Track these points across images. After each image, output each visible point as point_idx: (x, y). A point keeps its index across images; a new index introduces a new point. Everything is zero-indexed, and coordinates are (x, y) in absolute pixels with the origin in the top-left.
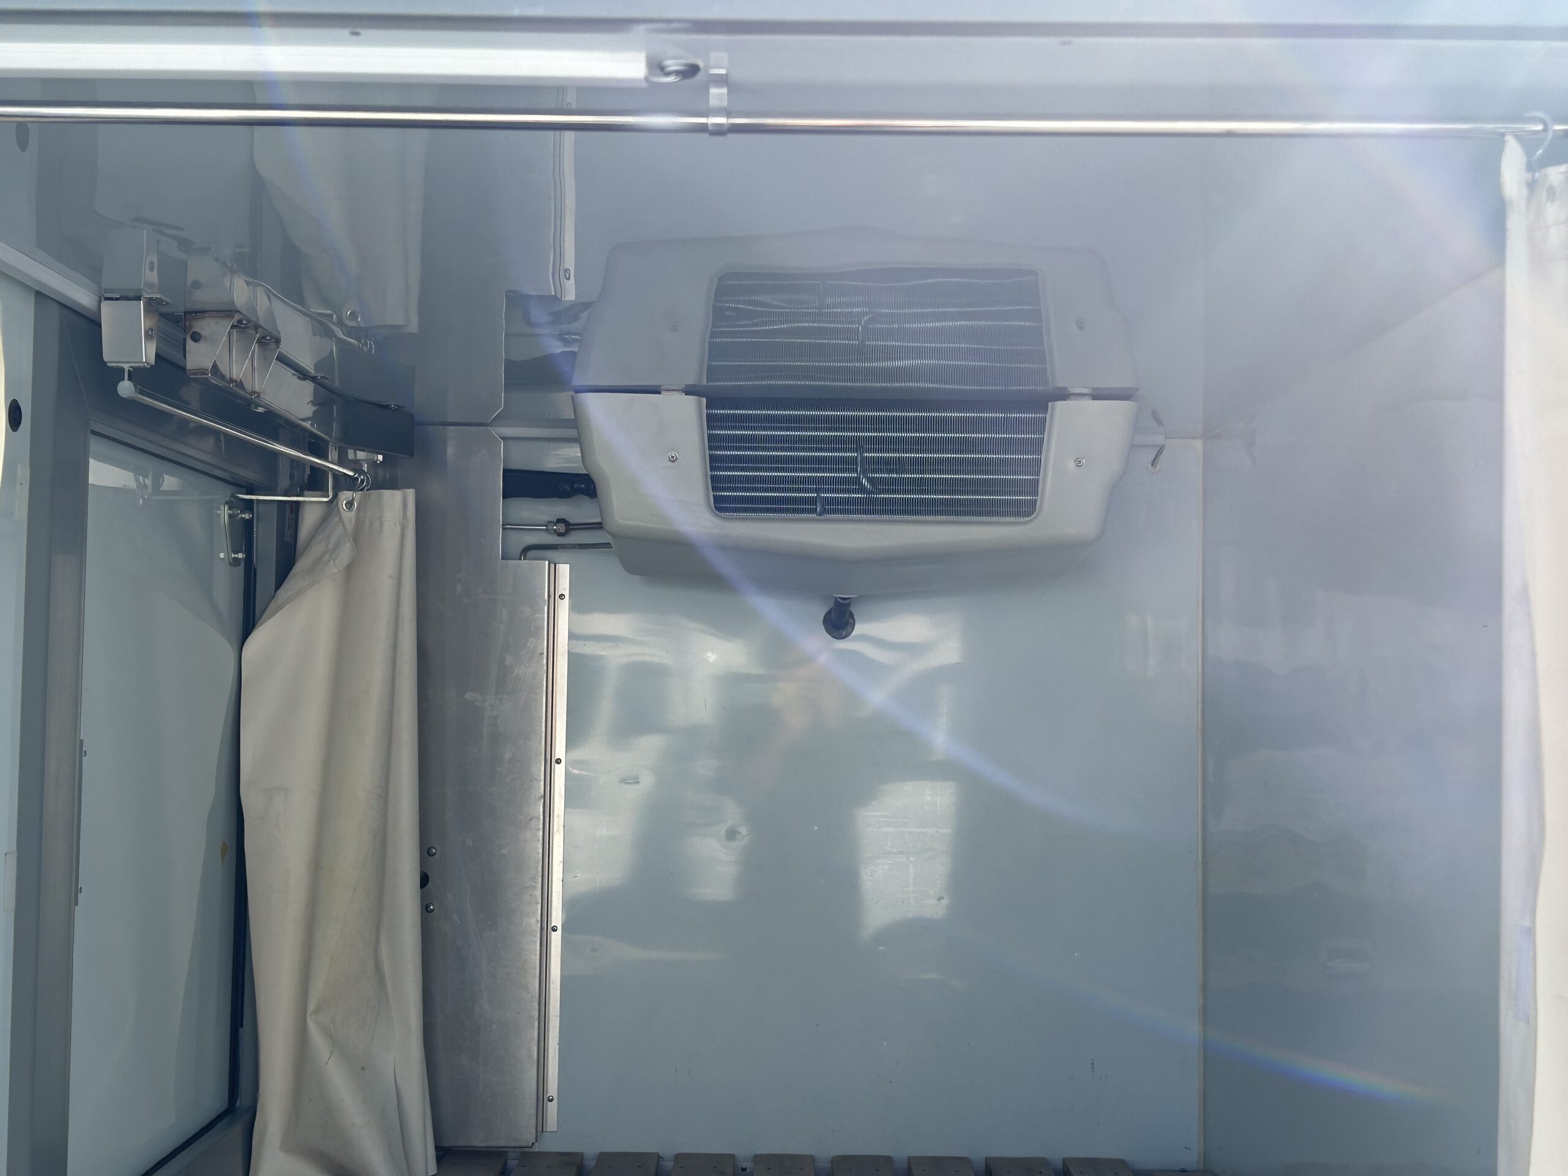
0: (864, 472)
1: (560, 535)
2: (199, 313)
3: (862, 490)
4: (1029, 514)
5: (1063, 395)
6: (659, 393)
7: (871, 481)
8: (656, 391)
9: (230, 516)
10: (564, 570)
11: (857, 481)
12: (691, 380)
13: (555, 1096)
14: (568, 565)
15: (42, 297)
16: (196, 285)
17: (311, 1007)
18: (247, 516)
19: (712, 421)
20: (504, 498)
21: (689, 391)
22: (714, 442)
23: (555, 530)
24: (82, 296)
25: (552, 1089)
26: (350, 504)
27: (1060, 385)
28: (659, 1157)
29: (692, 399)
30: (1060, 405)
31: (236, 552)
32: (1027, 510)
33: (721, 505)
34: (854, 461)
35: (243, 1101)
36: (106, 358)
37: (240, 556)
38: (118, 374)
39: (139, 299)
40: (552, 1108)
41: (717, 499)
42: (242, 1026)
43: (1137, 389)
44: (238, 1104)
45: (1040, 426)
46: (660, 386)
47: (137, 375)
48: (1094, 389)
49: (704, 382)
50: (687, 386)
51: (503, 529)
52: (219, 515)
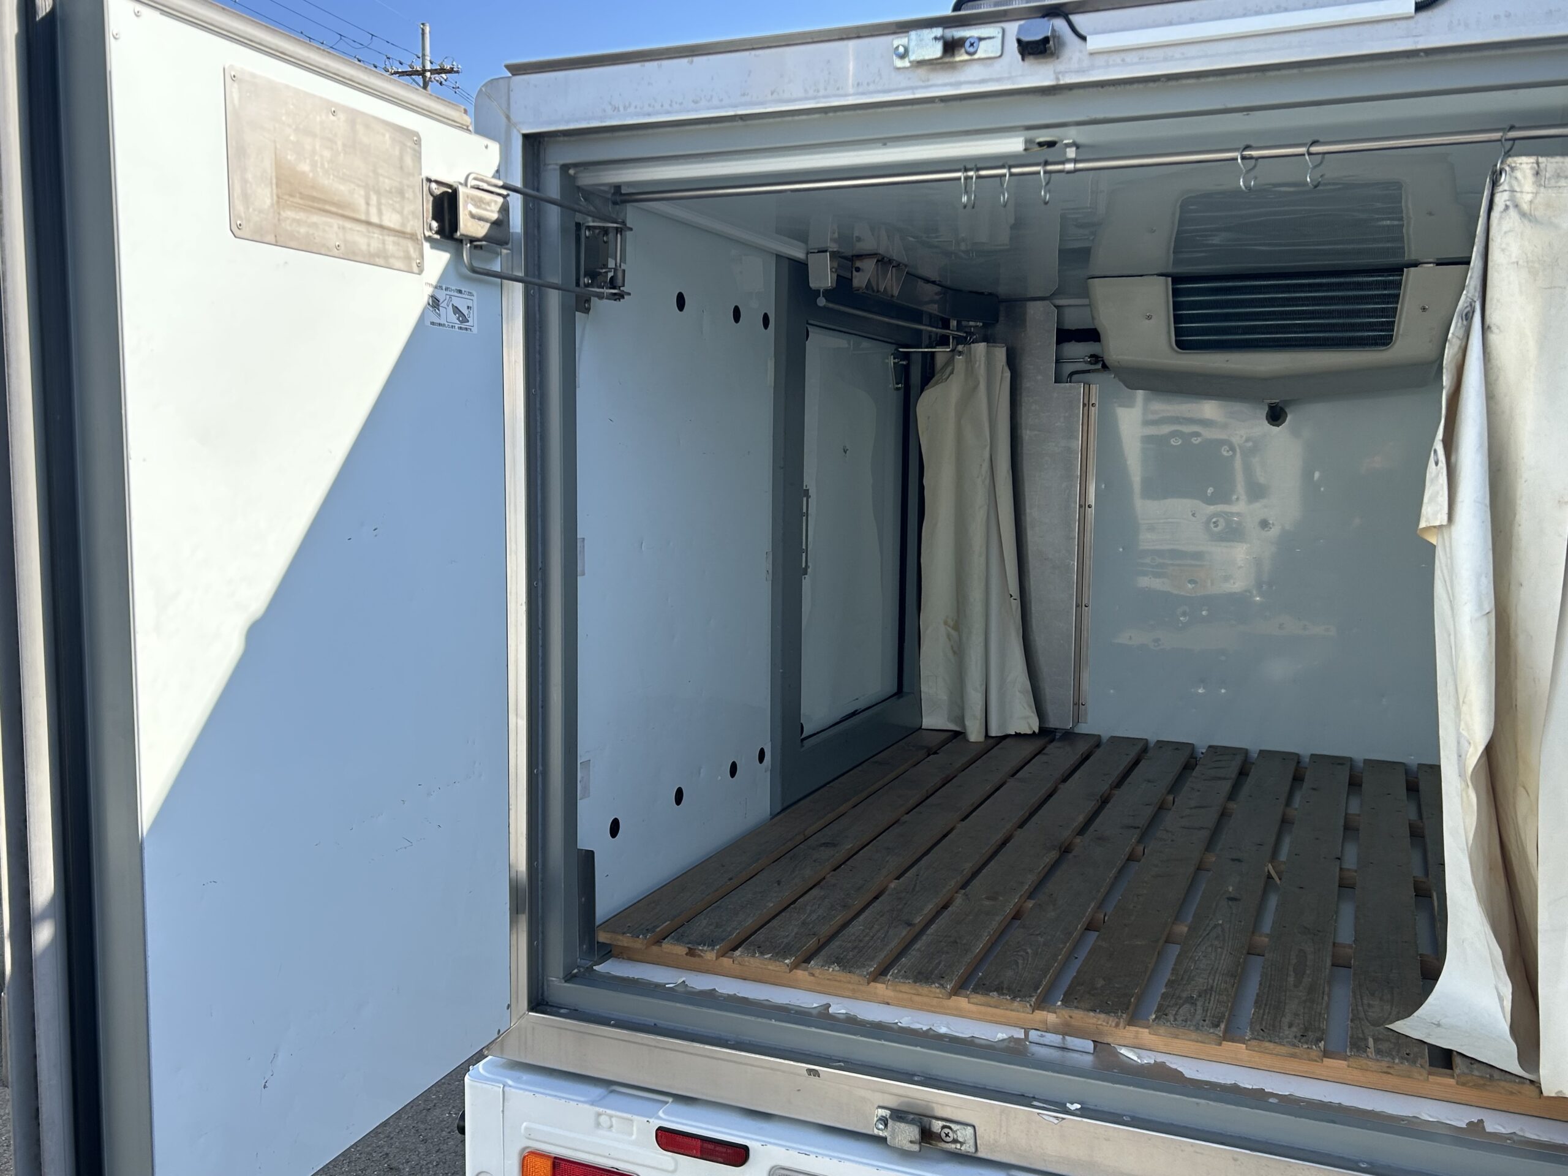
1: (1091, 364)
2: (860, 257)
4: (1387, 344)
5: (1414, 264)
6: (1141, 277)
9: (894, 363)
10: (1095, 388)
12: (1162, 268)
14: (1097, 383)
15: (779, 257)
16: (859, 239)
18: (904, 363)
19: (1176, 293)
20: (1056, 344)
21: (1161, 275)
22: (1177, 305)
23: (1088, 361)
24: (800, 255)
26: (962, 352)
27: (1413, 257)
29: (1162, 278)
30: (1412, 270)
31: (897, 384)
32: (1386, 341)
33: (1182, 345)
36: (811, 285)
37: (900, 386)
38: (816, 293)
39: (826, 251)
41: (1178, 342)
44: (906, 691)
45: (1398, 285)
46: (1141, 273)
47: (828, 294)
48: (1438, 259)
49: (1170, 268)
50: (1159, 272)
51: (1056, 363)
52: (888, 363)
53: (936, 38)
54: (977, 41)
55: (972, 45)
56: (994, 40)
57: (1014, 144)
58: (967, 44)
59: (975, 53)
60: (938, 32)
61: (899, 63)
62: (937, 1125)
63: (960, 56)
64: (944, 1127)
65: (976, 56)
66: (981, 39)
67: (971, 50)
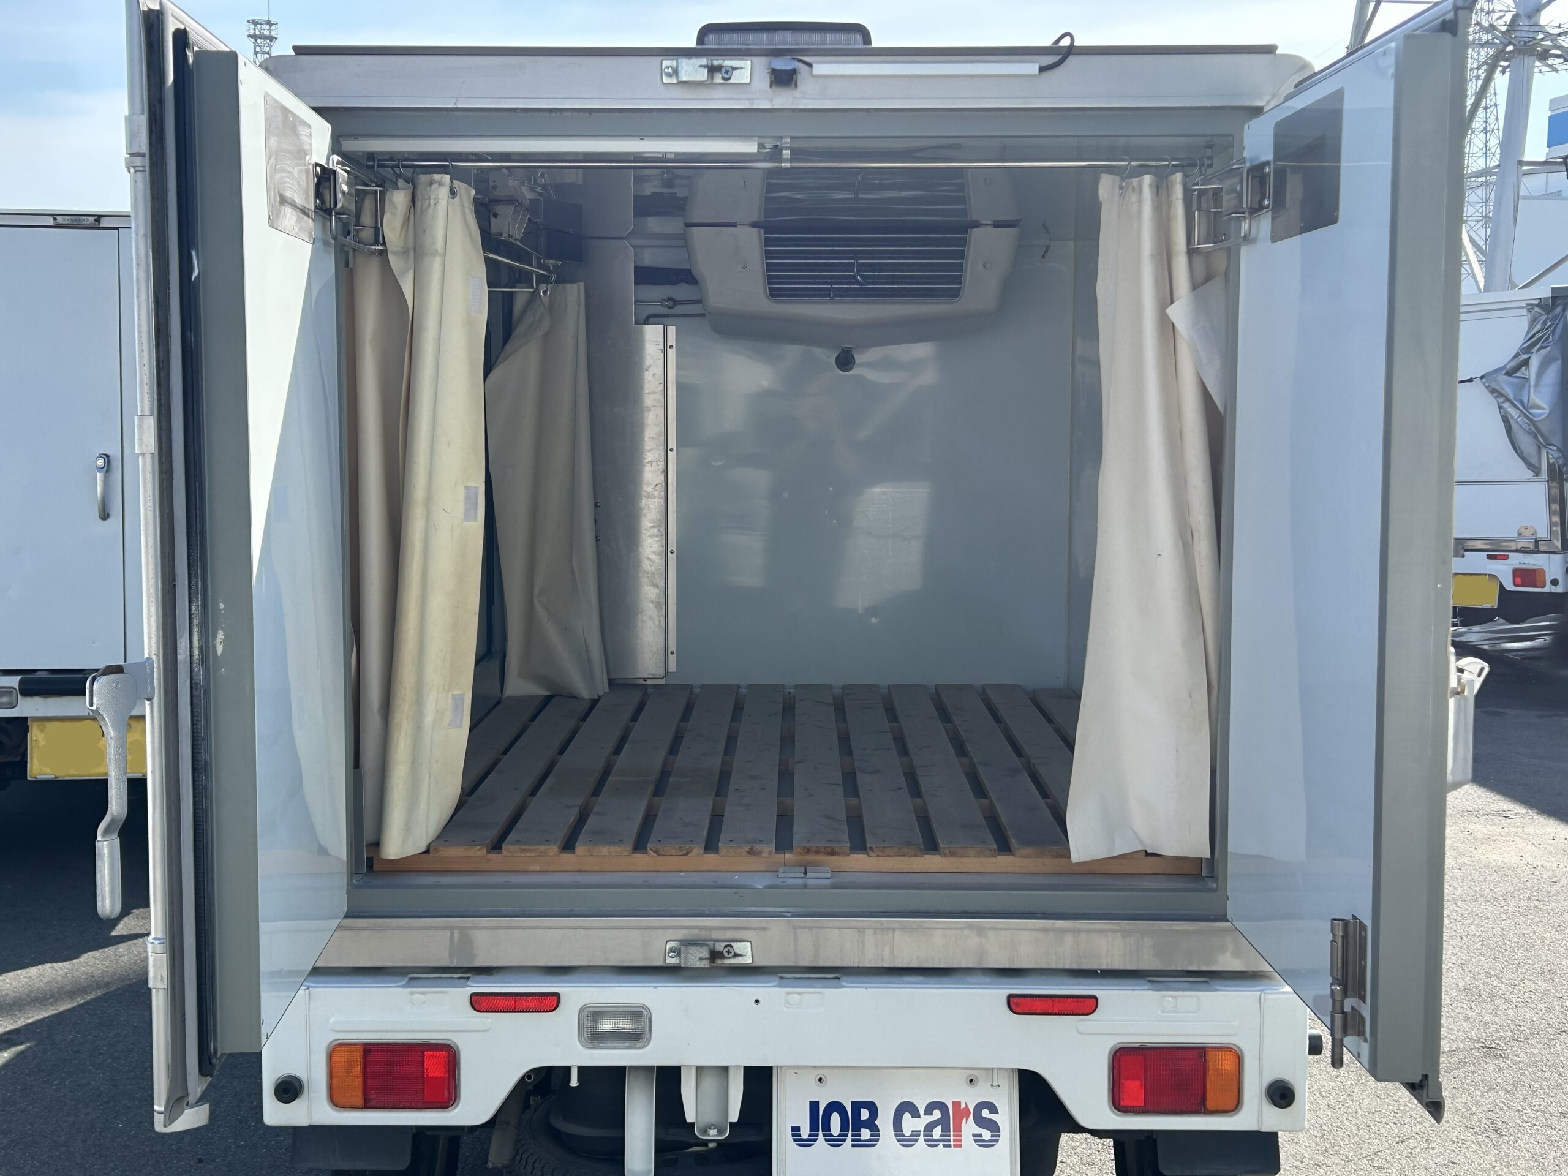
0: (859, 271)
1: (669, 308)
2: (497, 201)
3: (858, 282)
4: (957, 296)
5: (976, 225)
6: (736, 226)
7: (862, 277)
8: (734, 225)
10: (672, 330)
11: (854, 277)
12: (754, 217)
13: (675, 650)
14: (674, 327)
17: (536, 591)
19: (767, 242)
20: (636, 284)
21: (754, 225)
22: (769, 255)
23: (667, 305)
25: (673, 647)
26: (545, 292)
27: (974, 218)
28: (739, 687)
29: (755, 230)
30: (975, 230)
32: (955, 294)
33: (775, 294)
34: (853, 264)
35: (496, 647)
40: (673, 659)
41: (771, 290)
42: (494, 604)
43: (1020, 221)
44: (493, 650)
45: (963, 242)
46: (736, 223)
48: (995, 221)
49: (763, 219)
50: (752, 222)
51: (635, 304)
53: (701, 66)
54: (730, 69)
55: (727, 72)
56: (743, 70)
57: (750, 147)
58: (723, 70)
59: (730, 78)
60: (704, 61)
61: (666, 80)
62: (720, 947)
63: (718, 79)
64: (726, 946)
65: (731, 81)
66: (734, 69)
67: (726, 76)
